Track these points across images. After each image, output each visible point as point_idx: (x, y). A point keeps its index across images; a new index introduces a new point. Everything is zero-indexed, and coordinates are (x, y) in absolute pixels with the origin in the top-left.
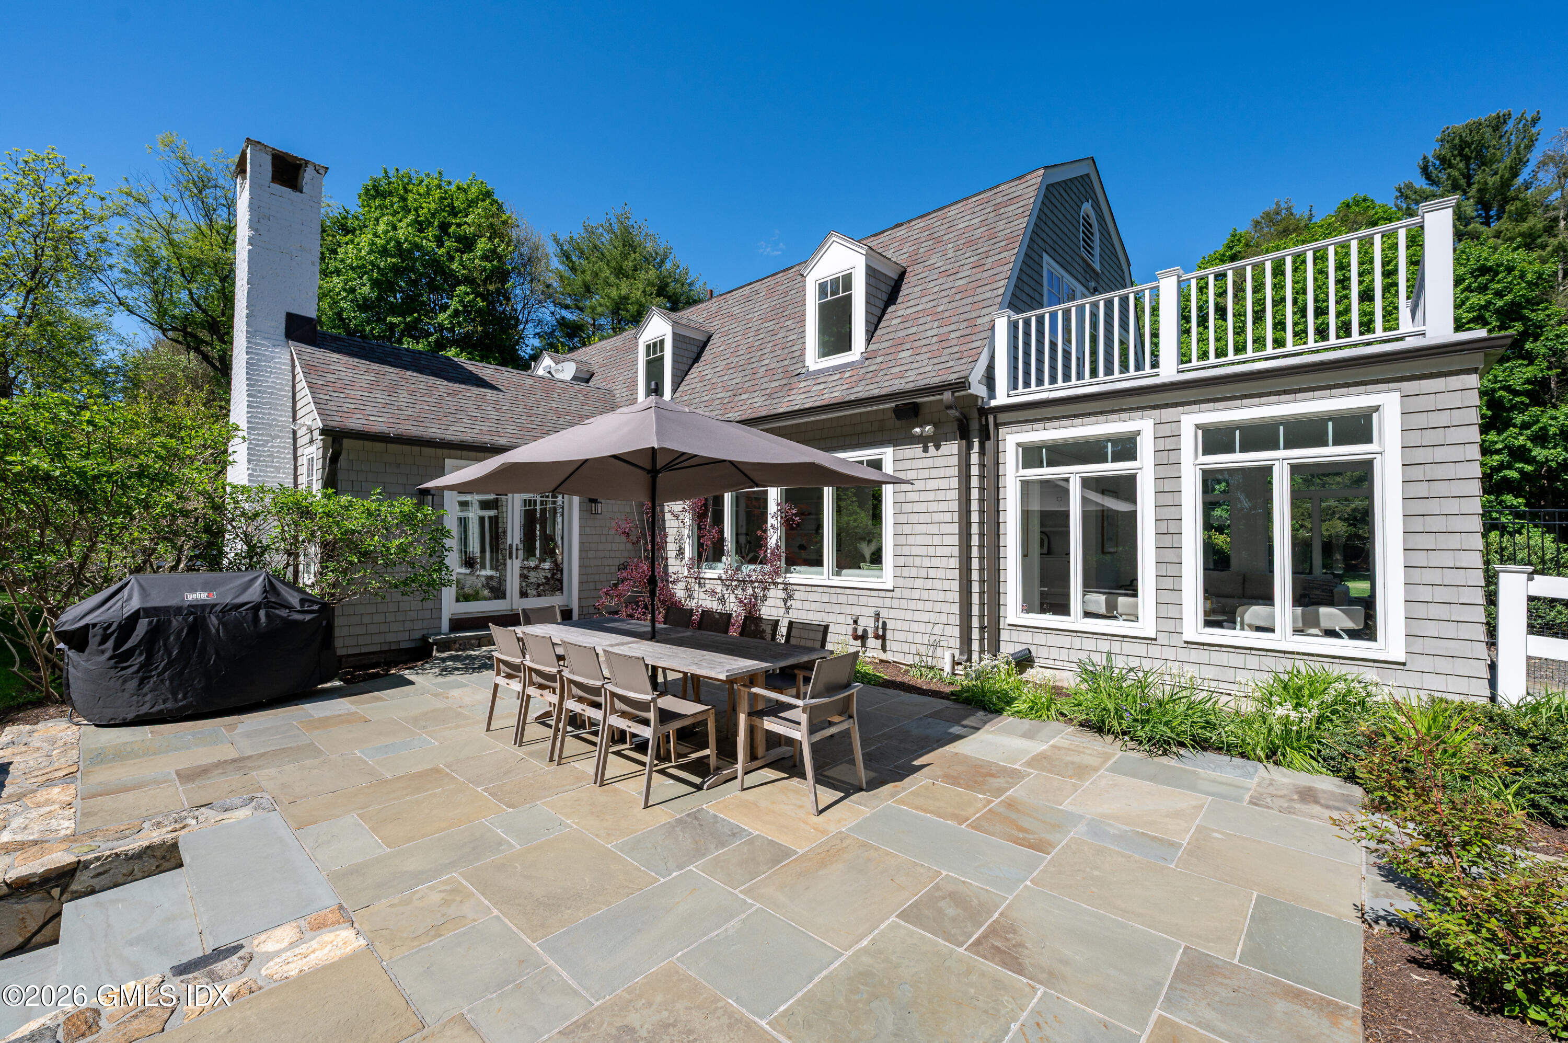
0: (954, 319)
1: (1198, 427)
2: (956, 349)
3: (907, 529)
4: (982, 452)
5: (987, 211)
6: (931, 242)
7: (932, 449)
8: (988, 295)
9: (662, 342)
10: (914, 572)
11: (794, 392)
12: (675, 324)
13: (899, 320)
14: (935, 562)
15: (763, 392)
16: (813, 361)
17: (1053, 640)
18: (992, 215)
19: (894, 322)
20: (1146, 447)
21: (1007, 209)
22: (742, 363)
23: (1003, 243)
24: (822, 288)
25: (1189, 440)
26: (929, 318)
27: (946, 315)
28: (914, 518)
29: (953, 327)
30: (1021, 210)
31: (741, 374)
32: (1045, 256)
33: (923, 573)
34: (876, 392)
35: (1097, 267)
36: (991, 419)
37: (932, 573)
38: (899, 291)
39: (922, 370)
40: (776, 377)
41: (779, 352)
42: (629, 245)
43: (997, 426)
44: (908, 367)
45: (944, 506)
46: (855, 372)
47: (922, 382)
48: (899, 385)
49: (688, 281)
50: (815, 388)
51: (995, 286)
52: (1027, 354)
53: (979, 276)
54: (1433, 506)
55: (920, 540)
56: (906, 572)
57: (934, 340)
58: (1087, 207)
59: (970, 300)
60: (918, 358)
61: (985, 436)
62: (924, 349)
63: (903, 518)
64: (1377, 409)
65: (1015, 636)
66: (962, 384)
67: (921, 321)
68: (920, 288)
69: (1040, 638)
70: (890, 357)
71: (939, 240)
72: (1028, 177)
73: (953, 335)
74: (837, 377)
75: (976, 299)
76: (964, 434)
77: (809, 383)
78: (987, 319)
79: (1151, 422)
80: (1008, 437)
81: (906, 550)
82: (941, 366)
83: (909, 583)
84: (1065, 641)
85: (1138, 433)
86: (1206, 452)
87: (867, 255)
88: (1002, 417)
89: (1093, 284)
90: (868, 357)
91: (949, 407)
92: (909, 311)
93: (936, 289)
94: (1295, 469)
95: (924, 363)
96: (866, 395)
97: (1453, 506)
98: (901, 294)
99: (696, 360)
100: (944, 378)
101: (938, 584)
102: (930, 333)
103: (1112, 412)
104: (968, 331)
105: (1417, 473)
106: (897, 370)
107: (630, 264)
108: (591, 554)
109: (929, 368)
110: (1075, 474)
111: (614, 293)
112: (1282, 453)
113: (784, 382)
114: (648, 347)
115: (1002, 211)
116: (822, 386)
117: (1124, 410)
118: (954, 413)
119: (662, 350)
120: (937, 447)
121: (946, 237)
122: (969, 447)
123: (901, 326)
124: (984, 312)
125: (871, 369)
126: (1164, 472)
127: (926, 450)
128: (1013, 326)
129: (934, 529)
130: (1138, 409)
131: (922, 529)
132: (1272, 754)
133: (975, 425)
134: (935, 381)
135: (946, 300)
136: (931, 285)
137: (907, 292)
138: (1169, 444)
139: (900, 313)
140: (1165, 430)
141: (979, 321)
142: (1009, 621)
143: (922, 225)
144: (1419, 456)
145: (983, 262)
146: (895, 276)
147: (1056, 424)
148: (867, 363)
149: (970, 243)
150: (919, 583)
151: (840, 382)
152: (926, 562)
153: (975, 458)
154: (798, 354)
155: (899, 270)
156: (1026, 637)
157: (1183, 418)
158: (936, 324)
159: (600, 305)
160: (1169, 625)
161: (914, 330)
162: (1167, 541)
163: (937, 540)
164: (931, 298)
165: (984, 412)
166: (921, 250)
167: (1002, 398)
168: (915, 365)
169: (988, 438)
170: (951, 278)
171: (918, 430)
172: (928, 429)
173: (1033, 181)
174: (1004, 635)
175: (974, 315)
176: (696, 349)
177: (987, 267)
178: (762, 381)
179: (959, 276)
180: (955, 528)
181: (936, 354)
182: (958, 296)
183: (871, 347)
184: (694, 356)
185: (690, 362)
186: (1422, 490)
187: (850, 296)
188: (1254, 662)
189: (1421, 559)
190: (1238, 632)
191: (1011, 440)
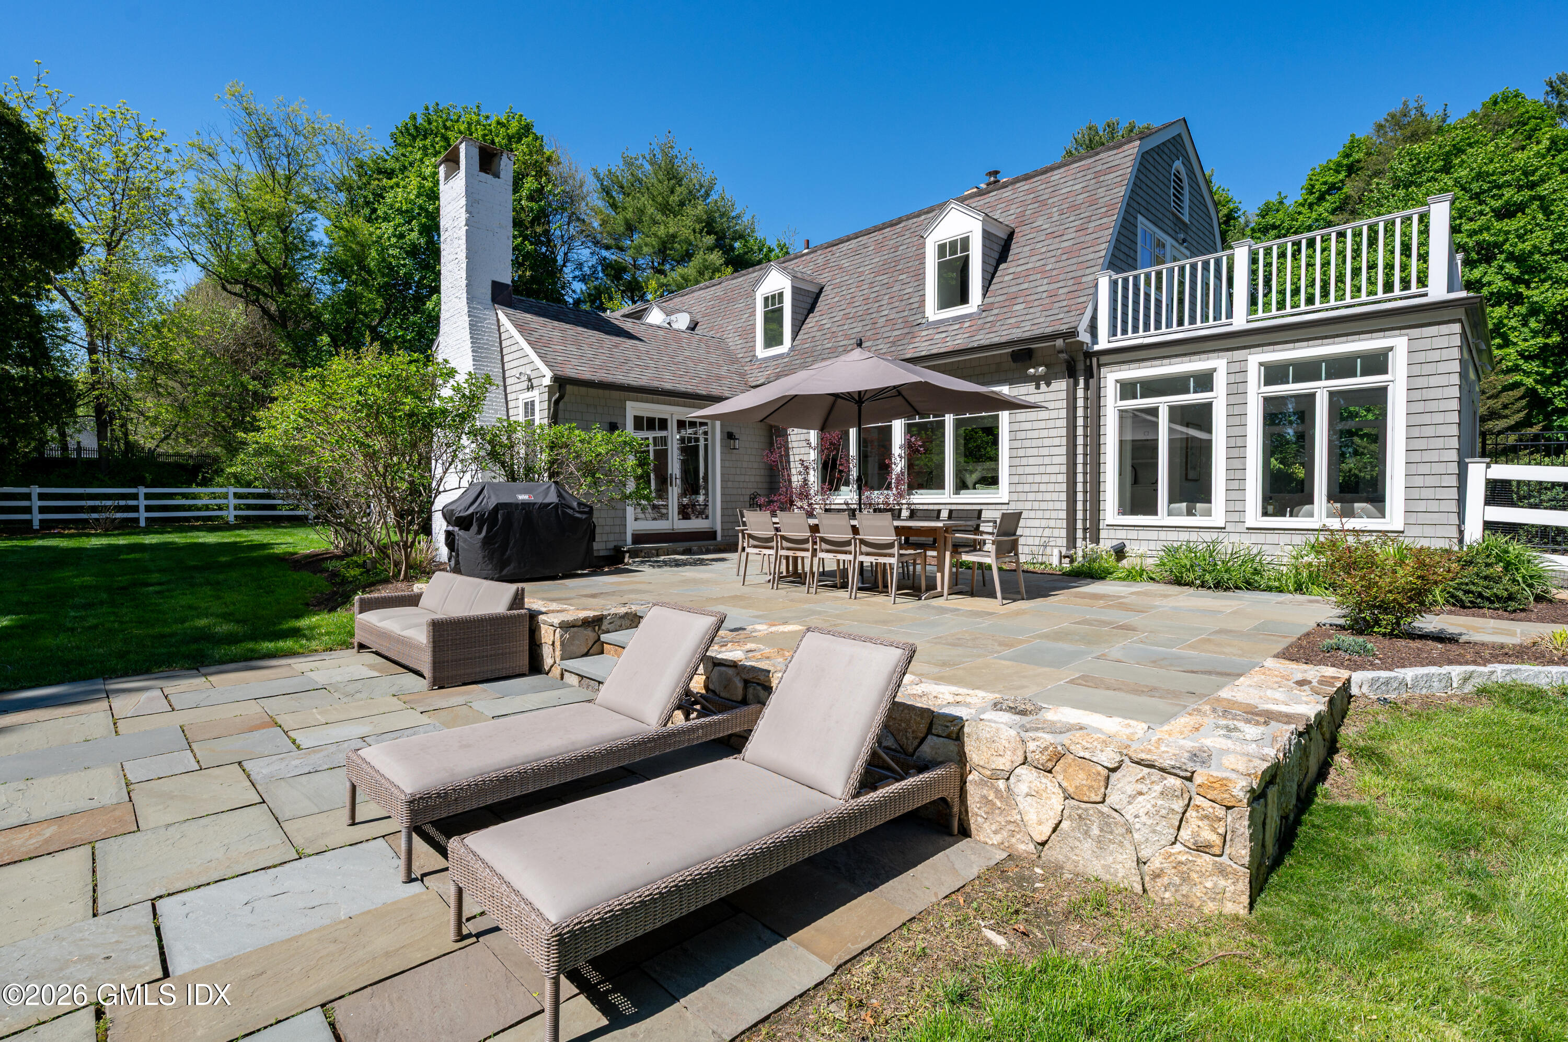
0: (1062, 277)
1: (1261, 364)
2: (1065, 303)
3: (1021, 453)
4: (1087, 388)
5: (1088, 177)
6: (1036, 205)
7: (1043, 386)
8: (1091, 256)
9: (781, 295)
10: (1027, 488)
11: (917, 339)
12: (794, 278)
13: (1011, 277)
14: (1045, 478)
15: (886, 340)
16: (932, 312)
17: (1143, 534)
18: (1093, 181)
19: (1007, 278)
20: (1220, 381)
21: (1107, 177)
22: (860, 313)
23: (1104, 210)
24: (942, 249)
25: (1254, 374)
26: (1039, 276)
27: (1054, 273)
28: (1027, 443)
29: (1061, 284)
30: (1119, 179)
31: (860, 324)
32: (1140, 217)
33: (1035, 488)
34: (996, 340)
35: (1186, 219)
36: (1094, 360)
37: (1043, 487)
38: (1008, 250)
39: (1036, 321)
40: (897, 327)
41: (897, 304)
42: (673, 176)
43: (1099, 366)
44: (1022, 318)
45: (1053, 433)
46: (973, 322)
47: (1037, 332)
48: (1016, 334)
49: (733, 214)
50: (937, 336)
51: (1097, 248)
52: (1125, 305)
53: (1082, 239)
54: (1426, 419)
55: (1032, 461)
56: (1020, 488)
57: (1045, 295)
58: (1178, 165)
59: (1074, 261)
60: (1031, 310)
61: (1089, 374)
62: (1036, 303)
63: (1018, 444)
64: (1391, 349)
65: (1112, 533)
66: (1073, 333)
67: (1031, 278)
68: (1028, 248)
69: (1133, 534)
70: (1005, 310)
71: (1044, 203)
72: (1126, 147)
73: (1061, 291)
74: (957, 327)
75: (1081, 259)
76: (1071, 373)
77: (930, 332)
78: (1091, 278)
79: (1225, 361)
80: (1109, 375)
81: (1020, 470)
82: (1052, 318)
83: (1023, 497)
84: (1153, 535)
85: (1215, 370)
86: (1267, 383)
87: (984, 221)
88: (1104, 359)
89: (1182, 236)
90: (984, 309)
91: (1061, 352)
92: (1019, 269)
93: (1044, 250)
94: (1332, 394)
95: (1038, 315)
96: (987, 342)
97: (1439, 418)
98: (1011, 252)
99: (811, 310)
100: (1056, 328)
101: (1048, 496)
102: (1040, 289)
103: (1194, 354)
104: (1075, 288)
105: (1417, 395)
106: (1013, 321)
107: (677, 199)
108: (730, 485)
109: (1042, 320)
110: (1163, 403)
111: (662, 231)
112: (1324, 383)
113: (906, 331)
114: (766, 299)
115: (1102, 179)
116: (944, 335)
117: (1204, 352)
118: (1063, 356)
119: (781, 301)
120: (1048, 384)
121: (1050, 201)
122: (1076, 384)
123: (1014, 282)
124: (1088, 272)
125: (989, 319)
126: (1235, 399)
127: (1038, 387)
128: (1114, 283)
129: (1045, 451)
130: (1214, 351)
131: (1034, 452)
132: (1299, 588)
133: (1081, 366)
134: (1049, 330)
135: (1053, 260)
136: (1039, 245)
137: (1017, 251)
138: (1239, 378)
139: (1011, 271)
140: (1236, 367)
141: (1084, 279)
142: (1107, 522)
143: (1026, 187)
144: (1420, 382)
145: (1085, 226)
146: (1003, 235)
147: (1148, 363)
148: (984, 314)
149: (1074, 207)
150: (1031, 496)
151: (961, 331)
152: (1038, 479)
153: (1080, 393)
154: (916, 305)
155: (1008, 231)
156: (1122, 534)
157: (1250, 358)
158: (1046, 281)
159: (646, 245)
160: (1235, 516)
161: (1026, 286)
162: (1235, 453)
163: (1047, 460)
164: (1039, 257)
165: (1089, 355)
166: (1028, 212)
167: (1103, 343)
168: (1028, 317)
169: (1092, 377)
170: (1057, 240)
171: (1032, 371)
172: (1041, 369)
173: (1130, 152)
174: (1103, 534)
175: (1079, 273)
176: (810, 301)
177: (1090, 231)
178: (883, 330)
179: (1065, 238)
180: (1063, 450)
181: (1048, 307)
182: (1064, 257)
183: (987, 300)
184: (809, 306)
185: (805, 312)
186: (1419, 407)
187: (967, 256)
188: (1298, 539)
189: (1416, 457)
190: (1287, 518)
191: (1111, 378)
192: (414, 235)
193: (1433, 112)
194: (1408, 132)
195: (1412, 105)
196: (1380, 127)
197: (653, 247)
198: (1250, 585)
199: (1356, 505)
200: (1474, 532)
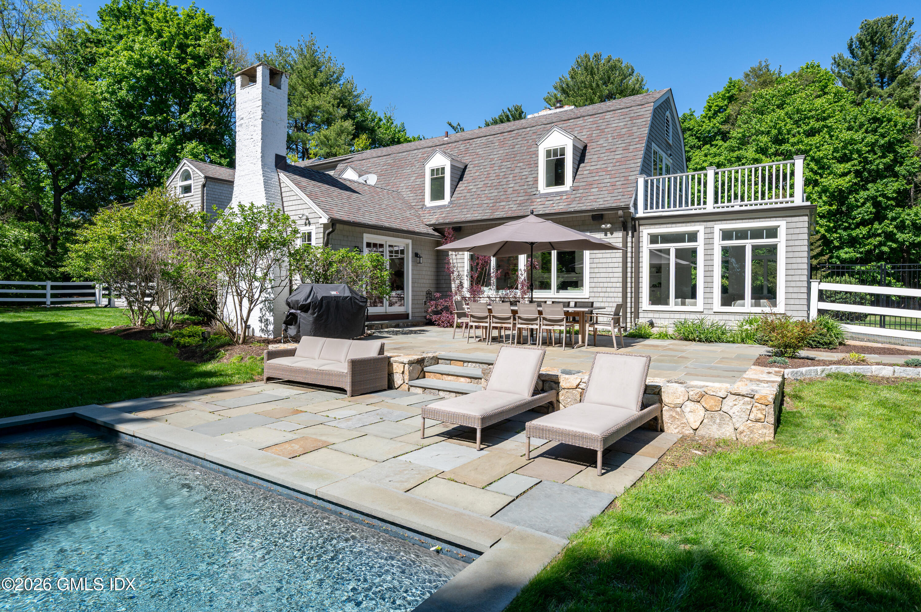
0: (617, 175)
1: (720, 230)
2: (620, 190)
3: (596, 270)
4: (633, 237)
5: (627, 119)
6: (598, 131)
7: (609, 234)
8: (633, 165)
9: (443, 169)
10: (599, 290)
11: (535, 204)
12: (453, 160)
13: (588, 172)
14: (610, 285)
15: (515, 202)
16: (542, 187)
17: (662, 315)
18: (630, 122)
19: (585, 172)
20: (701, 237)
21: (637, 121)
22: (495, 184)
23: (637, 140)
24: (548, 153)
25: (717, 235)
26: (604, 173)
27: (613, 172)
28: (600, 265)
29: (617, 179)
30: (644, 123)
31: (496, 191)
32: (653, 143)
33: (604, 290)
34: (584, 208)
35: (671, 142)
36: (637, 222)
37: (608, 290)
38: (585, 156)
39: (606, 199)
40: (521, 195)
41: (519, 181)
42: (316, 66)
43: (639, 225)
44: (597, 197)
45: (614, 260)
46: (568, 196)
47: (608, 205)
48: (596, 205)
49: (355, 93)
50: (547, 203)
51: (636, 161)
52: (652, 195)
53: (627, 155)
54: (794, 261)
55: (602, 275)
56: (595, 290)
57: (609, 184)
58: (668, 113)
59: (624, 167)
60: (602, 193)
61: (634, 230)
62: (604, 189)
63: (594, 265)
64: (779, 226)
65: (646, 315)
66: (628, 208)
67: (600, 174)
68: (596, 156)
69: (657, 315)
70: (586, 191)
71: (602, 131)
72: (646, 105)
73: (618, 183)
74: (559, 198)
75: (627, 166)
76: (625, 228)
77: (542, 199)
78: (633, 177)
79: (703, 227)
80: (644, 231)
81: (596, 280)
82: (615, 198)
83: (597, 294)
84: (667, 315)
85: (698, 231)
86: (723, 239)
87: (574, 140)
88: (642, 222)
89: (669, 152)
90: (574, 189)
91: (621, 217)
92: (592, 168)
93: (605, 158)
94: (753, 246)
95: (606, 195)
96: (579, 209)
97: (799, 260)
98: (586, 157)
99: (461, 178)
100: (618, 204)
101: (611, 295)
102: (606, 181)
103: (688, 222)
104: (625, 182)
105: (790, 249)
106: (592, 197)
107: (319, 81)
108: (416, 285)
109: (609, 199)
110: (673, 247)
112: (749, 241)
113: (527, 198)
114: (433, 171)
115: (634, 121)
116: (551, 202)
117: (693, 222)
118: (622, 219)
119: (443, 173)
120: (612, 234)
121: (606, 130)
122: (627, 234)
123: (590, 175)
124: (632, 173)
125: (578, 195)
126: (708, 247)
127: (606, 235)
128: (646, 182)
129: (610, 270)
130: (698, 221)
131: (604, 270)
132: (742, 341)
133: (630, 225)
134: (614, 205)
135: (611, 165)
136: (603, 155)
137: (590, 157)
138: (710, 236)
139: (588, 168)
140: (708, 231)
141: (630, 178)
142: (643, 309)
143: (591, 120)
144: (791, 243)
145: (628, 147)
146: (581, 147)
147: (665, 226)
148: (574, 192)
149: (620, 136)
150: (602, 295)
151: (562, 201)
152: (606, 285)
153: (629, 239)
154: (531, 183)
155: (584, 145)
156: (651, 315)
157: (715, 226)
158: (608, 177)
160: (708, 306)
161: (597, 178)
162: (708, 274)
163: (611, 275)
164: (603, 162)
165: (634, 219)
166: (594, 135)
167: (641, 213)
168: (600, 196)
169: (636, 231)
170: (613, 153)
171: (603, 226)
172: (609, 226)
173: (649, 108)
174: (641, 315)
175: (627, 174)
176: (460, 173)
177: (631, 151)
178: (511, 196)
179: (617, 153)
180: (620, 270)
181: (611, 192)
182: (618, 164)
183: (575, 184)
184: (459, 177)
185: (457, 180)
186: (791, 255)
187: (564, 158)
188: (741, 318)
189: (790, 278)
190: (732, 307)
191: (645, 232)
192: (123, 93)
193: (773, 68)
194: (762, 80)
195: (764, 64)
196: (747, 76)
197: (303, 114)
198: (719, 340)
199: (762, 301)
200: (814, 314)
